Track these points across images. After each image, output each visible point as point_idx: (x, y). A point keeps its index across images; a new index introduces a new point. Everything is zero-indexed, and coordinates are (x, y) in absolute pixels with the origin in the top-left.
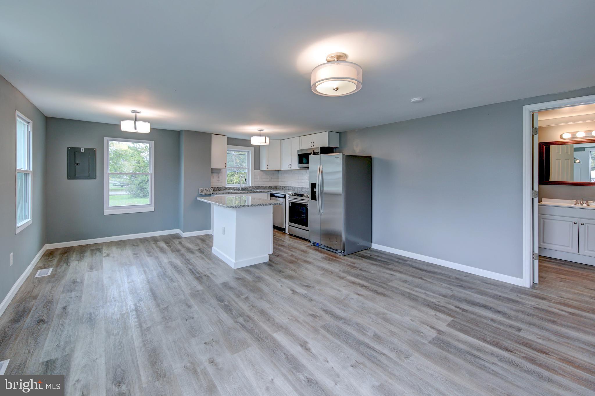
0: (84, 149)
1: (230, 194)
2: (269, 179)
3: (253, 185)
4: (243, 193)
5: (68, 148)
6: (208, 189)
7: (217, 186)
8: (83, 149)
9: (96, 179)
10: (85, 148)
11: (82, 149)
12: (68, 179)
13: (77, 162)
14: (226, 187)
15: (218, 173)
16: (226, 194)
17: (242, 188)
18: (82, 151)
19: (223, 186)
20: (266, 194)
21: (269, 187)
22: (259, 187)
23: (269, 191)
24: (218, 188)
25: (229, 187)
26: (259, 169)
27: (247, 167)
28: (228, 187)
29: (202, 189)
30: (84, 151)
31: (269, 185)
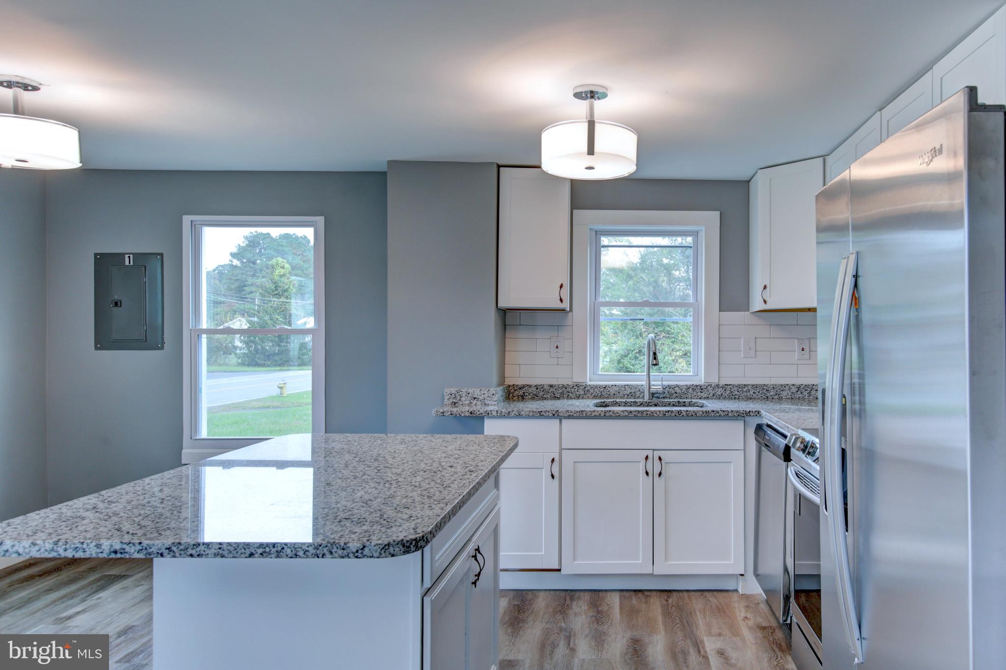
0: (131, 256)
1: (548, 417)
2: (796, 355)
3: (714, 380)
4: (611, 417)
5: (96, 255)
6: (477, 392)
7: (546, 382)
8: (129, 257)
9: (162, 348)
10: (133, 254)
11: (127, 256)
12: (97, 348)
13: (116, 297)
14: (589, 383)
15: (559, 327)
16: (533, 417)
17: (653, 395)
18: (127, 263)
19: (577, 379)
20: (737, 427)
21: (794, 389)
22: (741, 387)
23: (748, 413)
24: (551, 386)
25: (600, 387)
26: (744, 306)
27: (691, 300)
28: (596, 387)
29: (453, 390)
30: (132, 264)
31: (798, 382)
